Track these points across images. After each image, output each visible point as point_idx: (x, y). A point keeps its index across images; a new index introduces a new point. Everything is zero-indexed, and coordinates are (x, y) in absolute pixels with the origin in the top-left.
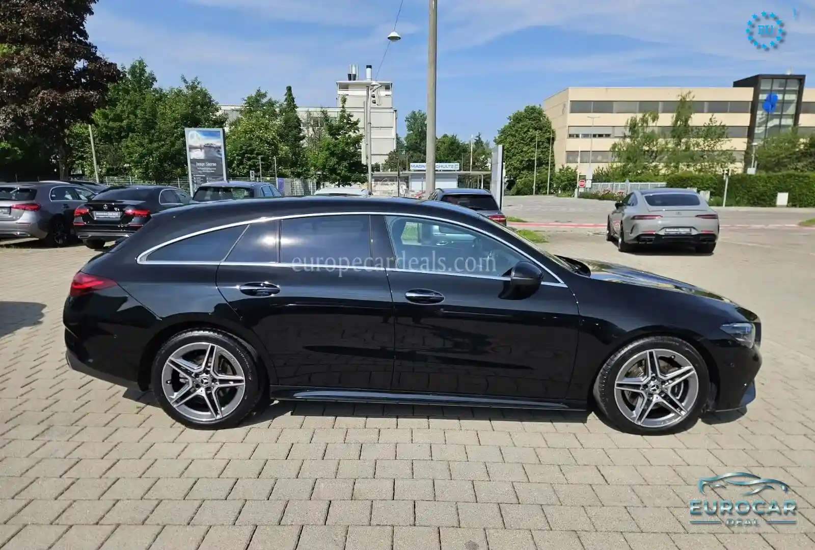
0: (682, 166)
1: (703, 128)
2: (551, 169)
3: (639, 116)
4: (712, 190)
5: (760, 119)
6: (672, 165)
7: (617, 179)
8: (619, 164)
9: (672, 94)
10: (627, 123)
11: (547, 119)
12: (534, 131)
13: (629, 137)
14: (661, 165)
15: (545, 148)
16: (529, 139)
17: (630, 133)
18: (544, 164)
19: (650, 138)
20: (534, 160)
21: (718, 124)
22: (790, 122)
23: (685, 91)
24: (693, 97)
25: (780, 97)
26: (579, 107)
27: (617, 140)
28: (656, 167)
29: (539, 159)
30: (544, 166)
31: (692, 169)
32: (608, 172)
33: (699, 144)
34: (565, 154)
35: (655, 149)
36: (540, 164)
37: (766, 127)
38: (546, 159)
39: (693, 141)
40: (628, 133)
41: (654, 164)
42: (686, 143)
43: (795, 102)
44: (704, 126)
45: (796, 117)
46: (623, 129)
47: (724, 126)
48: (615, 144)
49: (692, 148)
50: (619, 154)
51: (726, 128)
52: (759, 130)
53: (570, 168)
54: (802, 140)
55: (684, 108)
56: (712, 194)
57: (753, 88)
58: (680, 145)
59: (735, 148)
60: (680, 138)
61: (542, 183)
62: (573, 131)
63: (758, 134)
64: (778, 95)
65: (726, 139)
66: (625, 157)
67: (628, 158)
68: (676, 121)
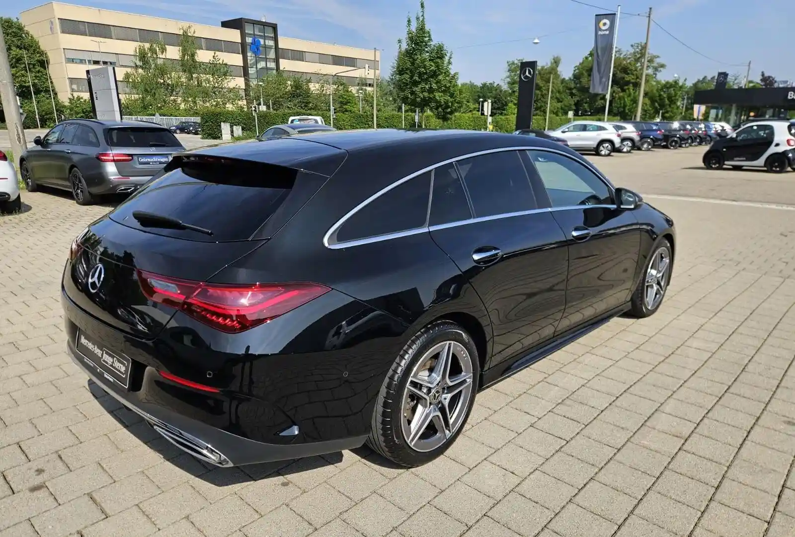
0: (199, 102)
1: (209, 65)
2: (54, 98)
3: (147, 45)
4: (243, 125)
5: (251, 60)
6: (190, 99)
7: (139, 112)
8: (137, 96)
9: (174, 27)
10: (136, 52)
11: (32, 37)
12: (18, 50)
13: (141, 67)
14: (179, 100)
15: (39, 72)
16: (14, 60)
17: (141, 63)
18: (42, 91)
19: (162, 71)
20: (29, 87)
21: (221, 62)
22: (272, 65)
23: (185, 25)
24: (194, 32)
25: (262, 41)
26: (71, 27)
27: (129, 70)
28: (175, 101)
29: (34, 85)
30: (43, 94)
31: (208, 104)
32: (127, 104)
33: (209, 81)
34: (67, 81)
35: (169, 82)
36: (38, 92)
37: (257, 68)
38: (43, 86)
39: (203, 77)
40: (139, 63)
41: (172, 98)
42: (198, 78)
43: (274, 47)
44: (210, 63)
45: (277, 61)
46: (133, 58)
47: (226, 64)
48: (127, 73)
49: (204, 84)
50: (135, 86)
51: (227, 66)
52: (252, 71)
53: (82, 98)
54: (289, 82)
55: (187, 42)
56: (243, 129)
57: (239, 31)
58: (192, 79)
59: (239, 87)
60: (191, 73)
61: (46, 114)
62: (71, 55)
63: (252, 74)
64: (260, 40)
65: (231, 77)
66: (142, 88)
67: (146, 90)
68: (184, 56)
